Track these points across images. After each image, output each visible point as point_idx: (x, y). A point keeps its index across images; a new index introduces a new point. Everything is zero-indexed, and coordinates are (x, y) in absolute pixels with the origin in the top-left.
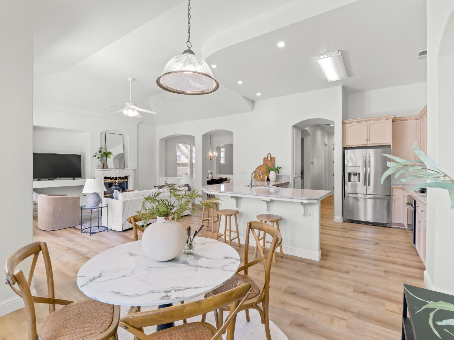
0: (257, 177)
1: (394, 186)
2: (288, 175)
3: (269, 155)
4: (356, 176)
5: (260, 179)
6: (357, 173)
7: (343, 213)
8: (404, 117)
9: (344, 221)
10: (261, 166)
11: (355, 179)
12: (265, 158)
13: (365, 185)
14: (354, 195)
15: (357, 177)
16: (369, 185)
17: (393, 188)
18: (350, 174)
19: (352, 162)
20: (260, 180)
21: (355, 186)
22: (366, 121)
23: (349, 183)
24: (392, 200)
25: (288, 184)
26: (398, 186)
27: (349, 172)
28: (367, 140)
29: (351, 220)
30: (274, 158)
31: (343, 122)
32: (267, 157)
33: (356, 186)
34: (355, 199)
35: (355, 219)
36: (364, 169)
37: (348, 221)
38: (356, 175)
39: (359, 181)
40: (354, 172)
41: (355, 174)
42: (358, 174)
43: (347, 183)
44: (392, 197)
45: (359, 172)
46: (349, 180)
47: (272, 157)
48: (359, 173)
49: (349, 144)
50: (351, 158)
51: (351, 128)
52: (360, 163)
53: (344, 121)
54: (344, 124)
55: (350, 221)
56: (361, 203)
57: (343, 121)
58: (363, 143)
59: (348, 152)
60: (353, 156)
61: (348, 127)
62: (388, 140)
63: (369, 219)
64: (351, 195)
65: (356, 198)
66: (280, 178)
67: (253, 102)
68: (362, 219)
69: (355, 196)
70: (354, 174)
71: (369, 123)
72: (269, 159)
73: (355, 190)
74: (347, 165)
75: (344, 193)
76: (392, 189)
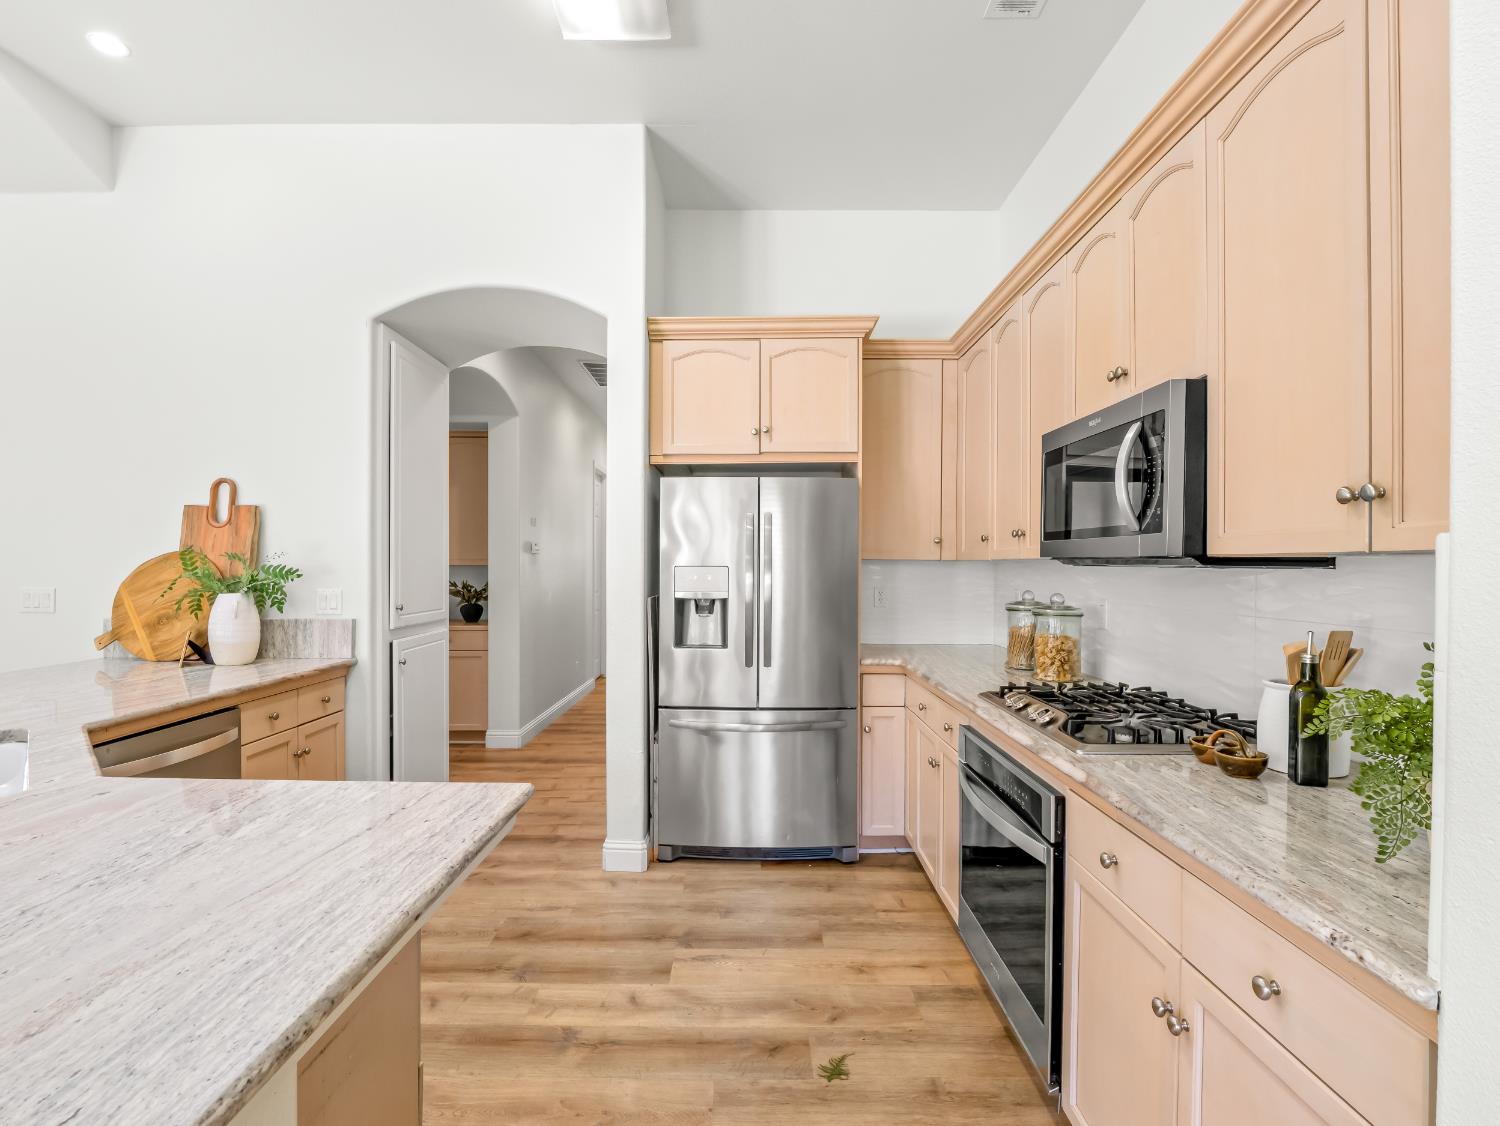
0: (134, 633)
1: (868, 661)
2: (348, 616)
3: (225, 492)
4: (712, 616)
5: (154, 649)
6: (713, 602)
7: (649, 816)
8: (903, 343)
9: (655, 861)
10: (166, 558)
11: (704, 632)
12: (190, 511)
13: (749, 663)
14: (698, 716)
15: (713, 621)
16: (768, 663)
17: (867, 670)
18: (681, 605)
19: (692, 542)
20: (150, 655)
21: (702, 671)
22: (754, 336)
23: (680, 653)
24: (863, 730)
25: (346, 677)
26: (883, 662)
27: (679, 595)
28: (758, 433)
29: (684, 847)
30: (256, 512)
31: (653, 327)
32: (204, 500)
33: (706, 666)
34: (705, 738)
35: (705, 842)
36: (748, 578)
37: (673, 854)
38: (711, 611)
39: (725, 645)
40: (700, 596)
41: (705, 606)
42: (718, 606)
43: (670, 654)
44: (861, 712)
45: (724, 595)
46: (680, 640)
47: (244, 500)
48: (724, 602)
49: (679, 446)
50: (687, 524)
51: (688, 364)
52: (726, 547)
53: (655, 322)
54: (654, 338)
55: (683, 852)
56: (729, 755)
57: (649, 322)
58: (741, 446)
59: (678, 493)
60: (695, 511)
61: (674, 360)
62: (842, 438)
63: (765, 835)
64: (687, 719)
65: (711, 735)
66: (295, 637)
67: (114, 129)
68: (733, 839)
69: (702, 721)
70: (703, 603)
71: (771, 346)
72: (224, 513)
73: (706, 694)
74: (670, 561)
75: (654, 707)
76: (862, 674)
